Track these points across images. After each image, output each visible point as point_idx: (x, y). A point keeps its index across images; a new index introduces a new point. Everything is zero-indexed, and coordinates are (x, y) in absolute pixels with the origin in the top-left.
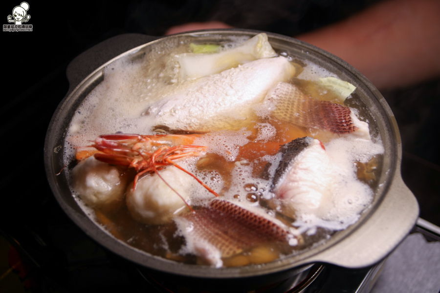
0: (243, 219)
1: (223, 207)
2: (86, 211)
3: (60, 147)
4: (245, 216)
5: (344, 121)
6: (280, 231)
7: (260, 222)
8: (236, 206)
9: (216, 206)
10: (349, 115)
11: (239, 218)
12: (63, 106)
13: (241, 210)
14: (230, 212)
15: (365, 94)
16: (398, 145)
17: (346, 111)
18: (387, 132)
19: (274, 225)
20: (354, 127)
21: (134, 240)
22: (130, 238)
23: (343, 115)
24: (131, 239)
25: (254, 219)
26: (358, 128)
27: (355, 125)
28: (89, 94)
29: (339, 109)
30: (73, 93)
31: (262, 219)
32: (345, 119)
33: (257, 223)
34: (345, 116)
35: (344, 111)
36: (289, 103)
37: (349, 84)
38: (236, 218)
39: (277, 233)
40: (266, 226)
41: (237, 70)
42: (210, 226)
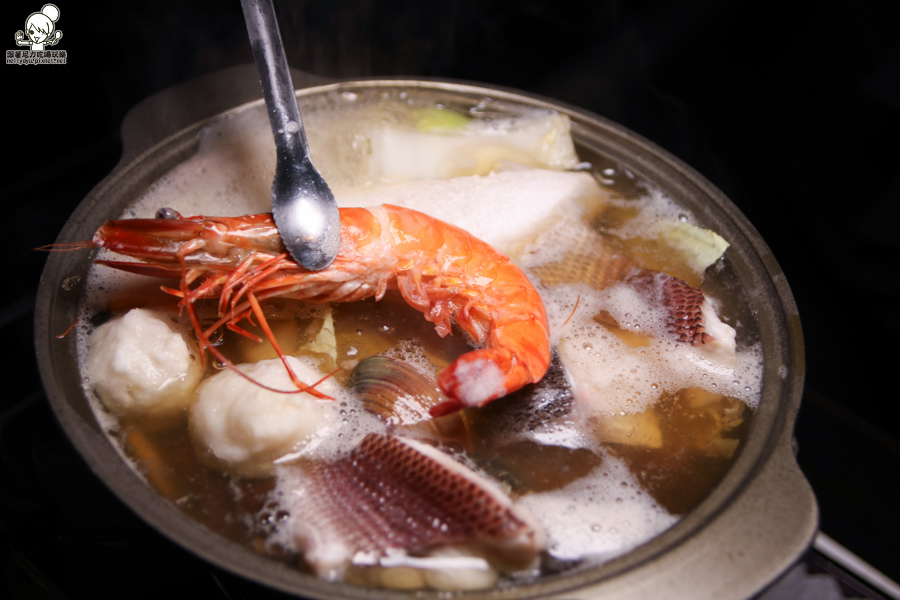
0: (420, 478)
1: (383, 451)
2: (105, 422)
3: (76, 280)
4: (425, 471)
5: (686, 318)
6: (492, 507)
7: (454, 486)
8: (410, 449)
9: (372, 447)
10: (697, 307)
11: (413, 474)
12: (101, 193)
13: (419, 458)
14: (395, 462)
15: (746, 260)
16: (797, 378)
17: (694, 297)
18: (779, 347)
19: (482, 493)
20: (704, 335)
21: (191, 501)
22: (182, 496)
23: (686, 305)
24: (184, 499)
25: (442, 478)
26: (712, 339)
27: (706, 331)
28: (162, 179)
29: (680, 291)
30: (127, 169)
31: (458, 480)
32: (689, 314)
33: (446, 489)
34: (689, 307)
35: (690, 295)
36: (577, 264)
37: (715, 235)
38: (407, 475)
39: (487, 513)
40: (466, 495)
41: (485, 181)
42: (349, 492)
